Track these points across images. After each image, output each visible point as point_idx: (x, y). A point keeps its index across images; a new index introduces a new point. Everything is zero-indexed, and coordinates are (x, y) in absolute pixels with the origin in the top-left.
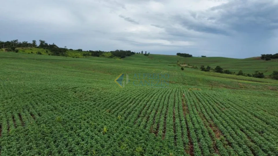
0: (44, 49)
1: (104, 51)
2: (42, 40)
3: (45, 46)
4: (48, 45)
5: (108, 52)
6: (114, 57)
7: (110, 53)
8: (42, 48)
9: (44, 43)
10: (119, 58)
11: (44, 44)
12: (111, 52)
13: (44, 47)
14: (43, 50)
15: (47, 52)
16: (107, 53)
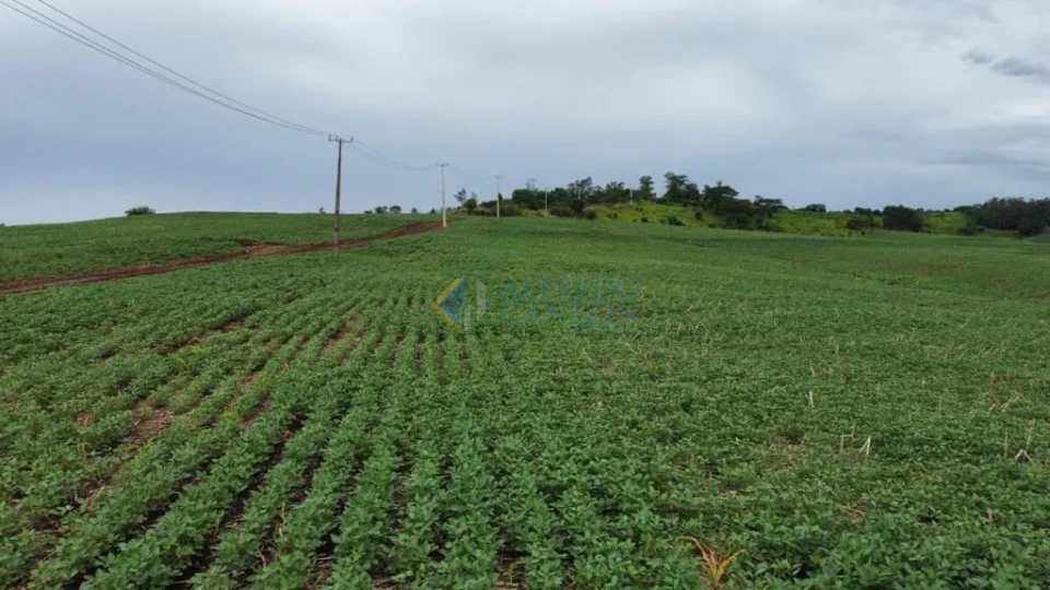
0: (685, 205)
1: (926, 209)
2: (677, 173)
3: (688, 197)
4: (697, 192)
5: (942, 209)
6: (982, 231)
7: (957, 214)
8: (677, 202)
9: (682, 183)
10: (1008, 236)
11: (682, 187)
12: (961, 209)
13: (685, 201)
14: (682, 212)
15: (698, 216)
16: (941, 214)
